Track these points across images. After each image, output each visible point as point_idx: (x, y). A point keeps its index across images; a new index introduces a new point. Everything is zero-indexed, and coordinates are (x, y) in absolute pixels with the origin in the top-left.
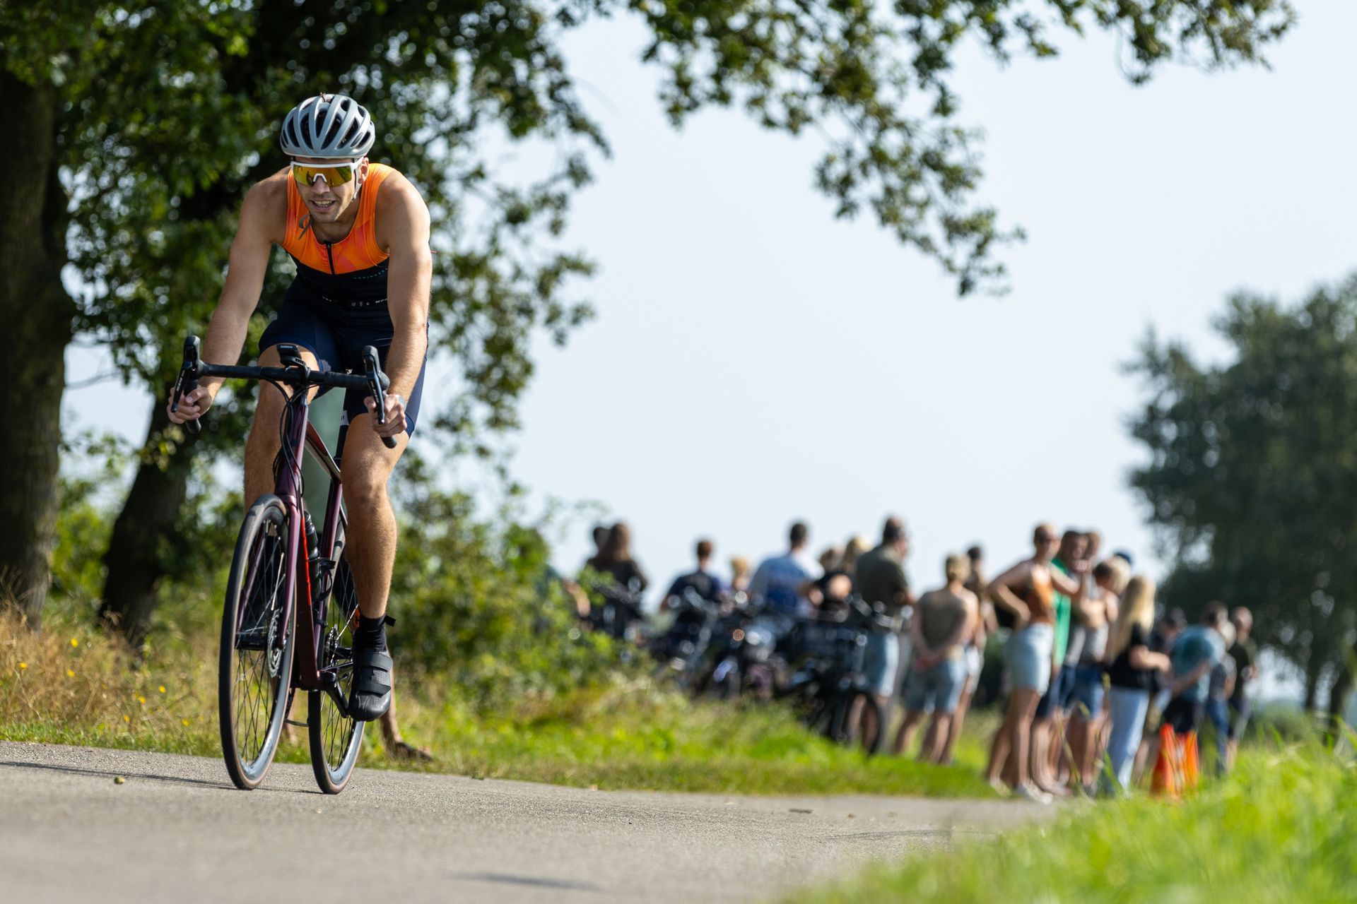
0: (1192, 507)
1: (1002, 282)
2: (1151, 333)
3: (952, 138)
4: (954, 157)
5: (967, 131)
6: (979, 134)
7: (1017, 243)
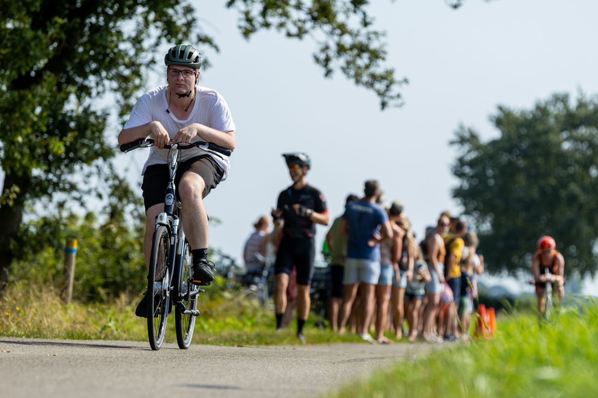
0: (482, 206)
1: (399, 101)
2: (462, 127)
3: (372, 36)
4: (374, 45)
5: (379, 33)
6: (384, 34)
7: (404, 85)
